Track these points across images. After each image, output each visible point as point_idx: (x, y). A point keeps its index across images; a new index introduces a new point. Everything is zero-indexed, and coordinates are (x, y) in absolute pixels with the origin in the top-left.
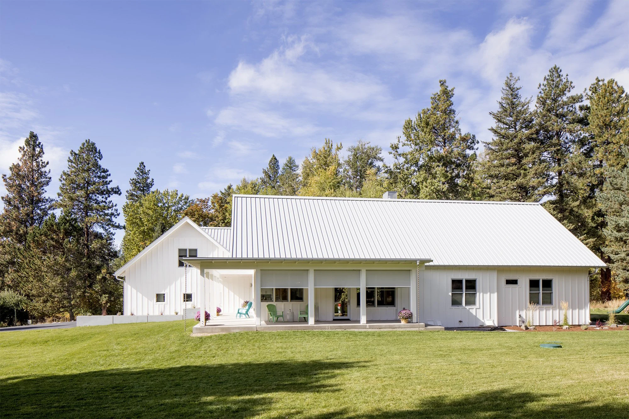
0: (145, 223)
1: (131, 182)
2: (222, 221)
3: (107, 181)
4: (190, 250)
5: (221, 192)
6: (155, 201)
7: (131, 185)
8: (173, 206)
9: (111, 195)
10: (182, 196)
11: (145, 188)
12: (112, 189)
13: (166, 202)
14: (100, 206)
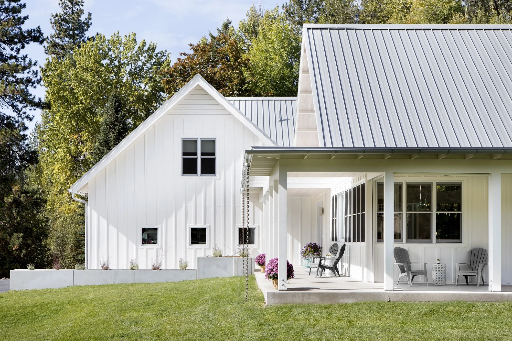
0: (80, 98)
1: (53, 20)
2: (239, 87)
3: (20, 18)
4: (203, 141)
5: (211, 35)
6: (96, 56)
7: (53, 27)
8: (128, 65)
9: (26, 45)
10: (144, 45)
11: (76, 32)
12: (29, 32)
13: (116, 57)
14: (9, 65)
